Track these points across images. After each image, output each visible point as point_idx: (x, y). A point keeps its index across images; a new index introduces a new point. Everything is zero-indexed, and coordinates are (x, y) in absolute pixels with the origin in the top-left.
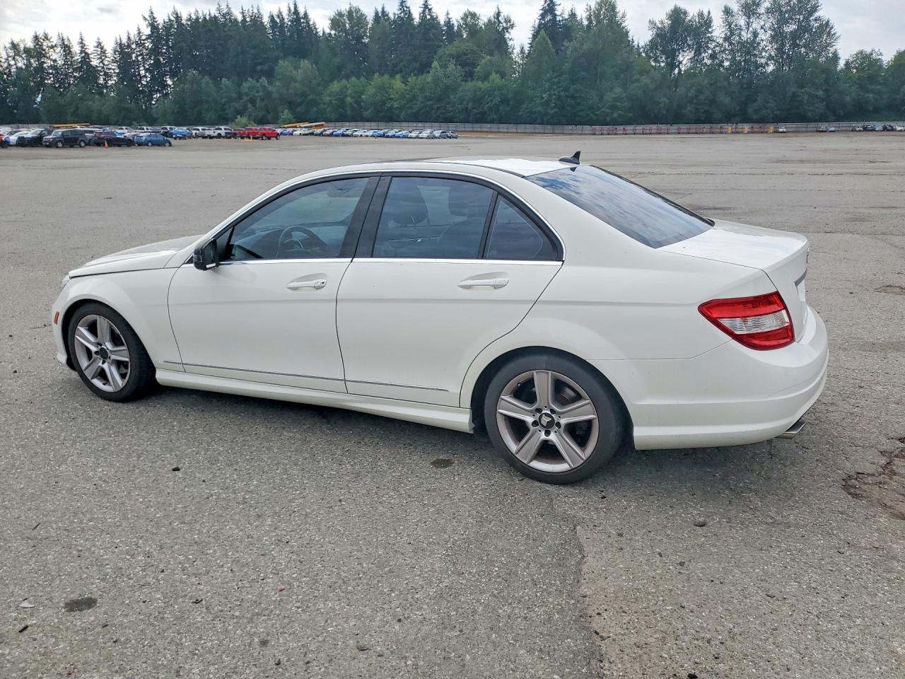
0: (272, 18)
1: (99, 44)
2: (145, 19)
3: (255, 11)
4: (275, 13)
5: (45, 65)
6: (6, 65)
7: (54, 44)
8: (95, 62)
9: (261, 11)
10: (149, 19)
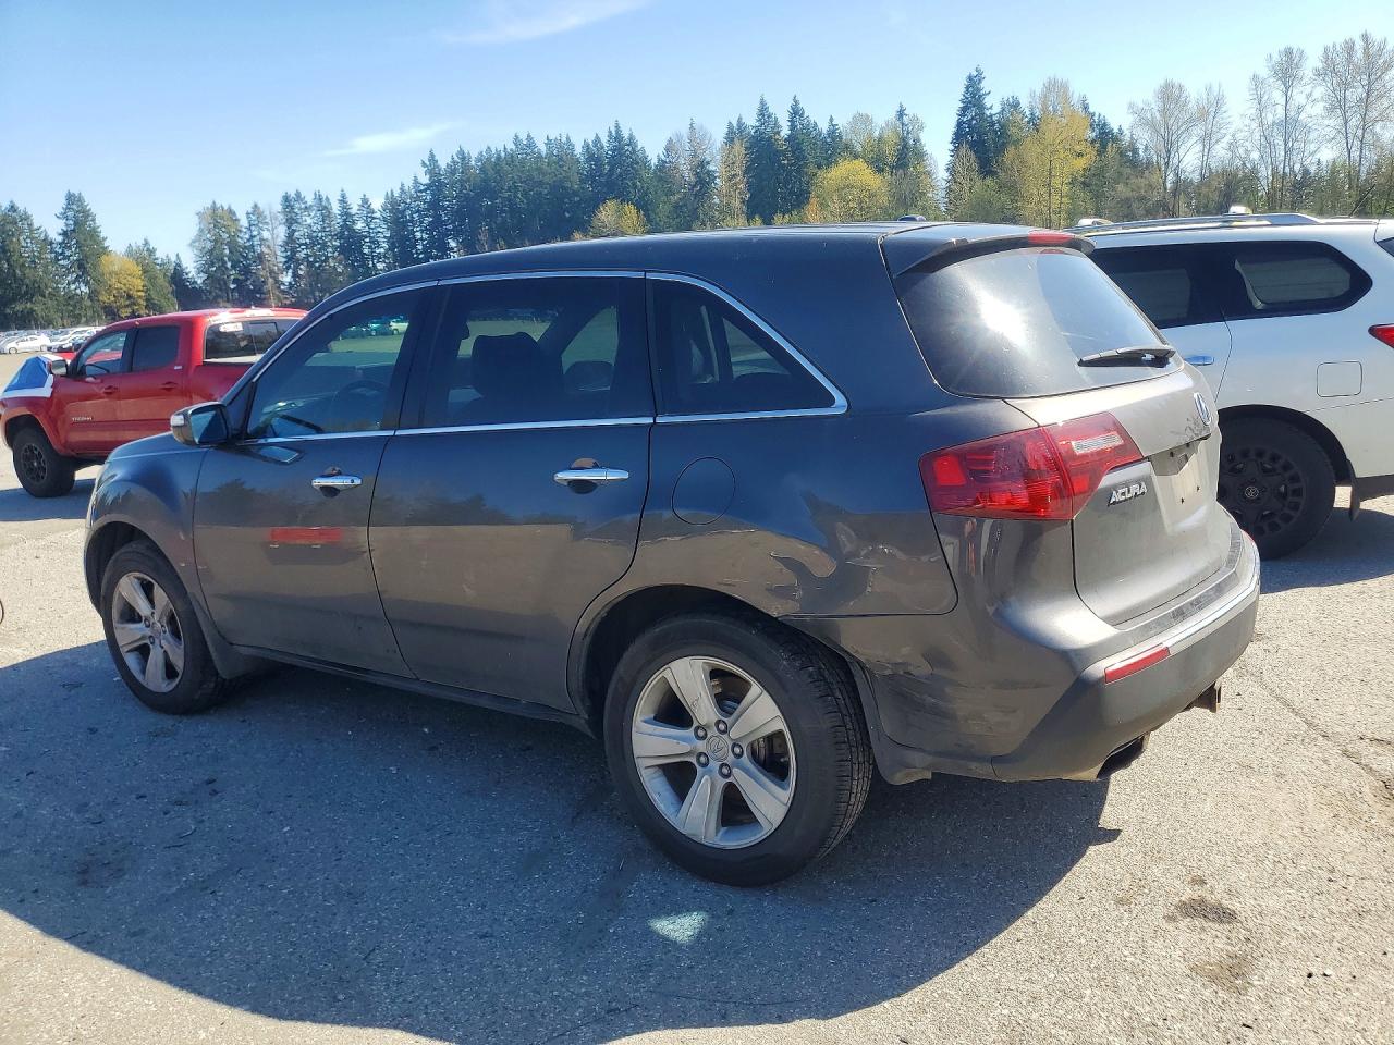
0: (586, 146)
1: (365, 202)
2: (424, 164)
3: (564, 140)
4: (591, 140)
5: (297, 233)
6: (247, 236)
7: (308, 205)
8: (359, 226)
9: (572, 140)
10: (428, 164)
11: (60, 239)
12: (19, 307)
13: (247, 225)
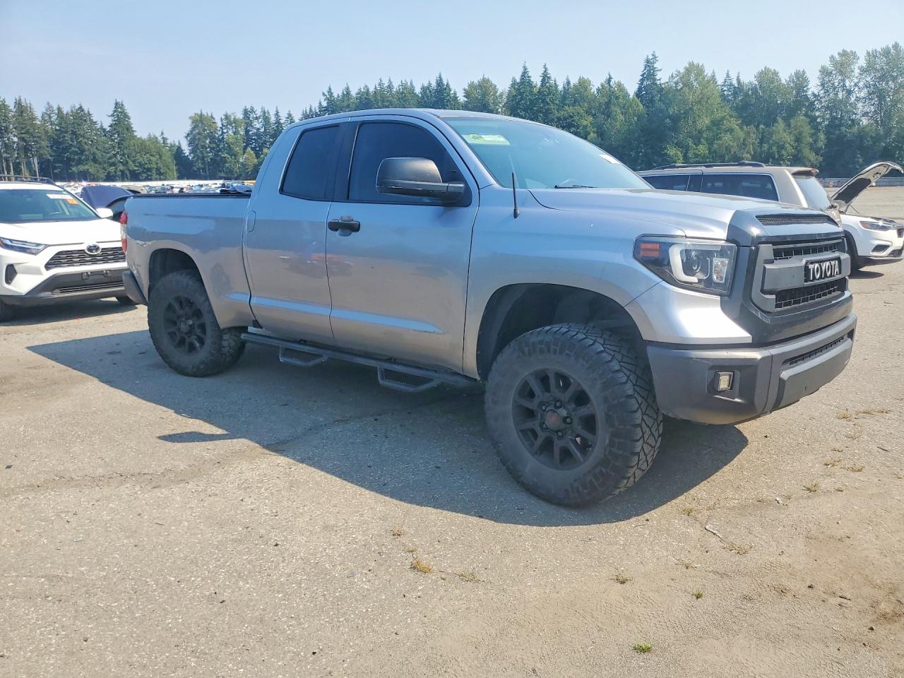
0: (423, 88)
1: (290, 115)
2: (324, 94)
3: (409, 84)
4: (426, 85)
5: (251, 133)
6: (220, 133)
7: (258, 116)
9: (414, 84)
10: (327, 94)
11: (108, 129)
12: (82, 168)
13: (221, 126)
